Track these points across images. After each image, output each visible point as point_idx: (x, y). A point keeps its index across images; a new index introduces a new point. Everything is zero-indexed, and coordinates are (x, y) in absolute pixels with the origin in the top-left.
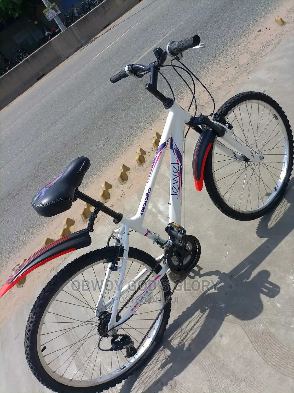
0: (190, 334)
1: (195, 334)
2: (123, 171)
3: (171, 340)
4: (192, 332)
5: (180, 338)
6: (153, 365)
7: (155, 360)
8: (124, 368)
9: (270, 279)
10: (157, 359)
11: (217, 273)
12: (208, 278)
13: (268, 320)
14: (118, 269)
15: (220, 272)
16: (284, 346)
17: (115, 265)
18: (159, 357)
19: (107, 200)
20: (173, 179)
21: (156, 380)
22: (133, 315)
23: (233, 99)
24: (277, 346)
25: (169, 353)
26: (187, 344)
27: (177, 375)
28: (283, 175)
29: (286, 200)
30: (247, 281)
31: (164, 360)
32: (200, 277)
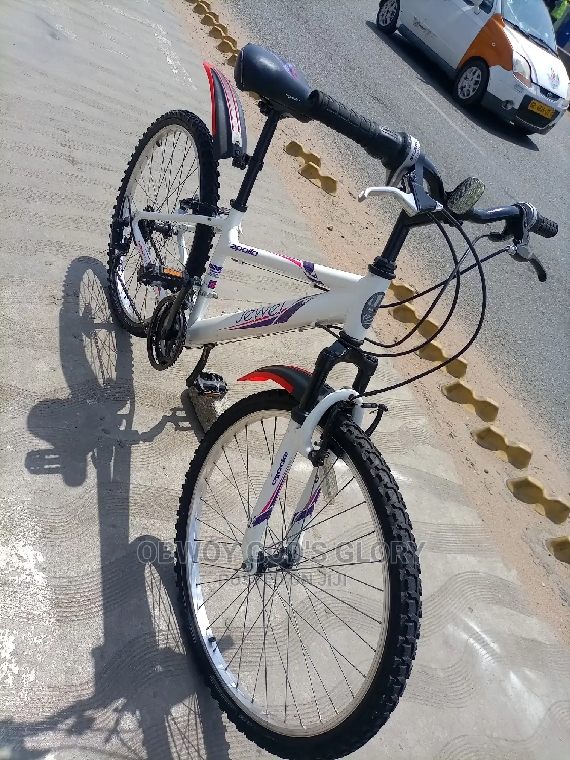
4: (95, 354)
5: (103, 341)
7: (103, 307)
9: (59, 477)
15: (145, 441)
18: (103, 312)
21: (80, 295)
25: (98, 321)
26: (85, 340)
27: (61, 310)
29: (178, 651)
30: (91, 454)
31: (93, 313)
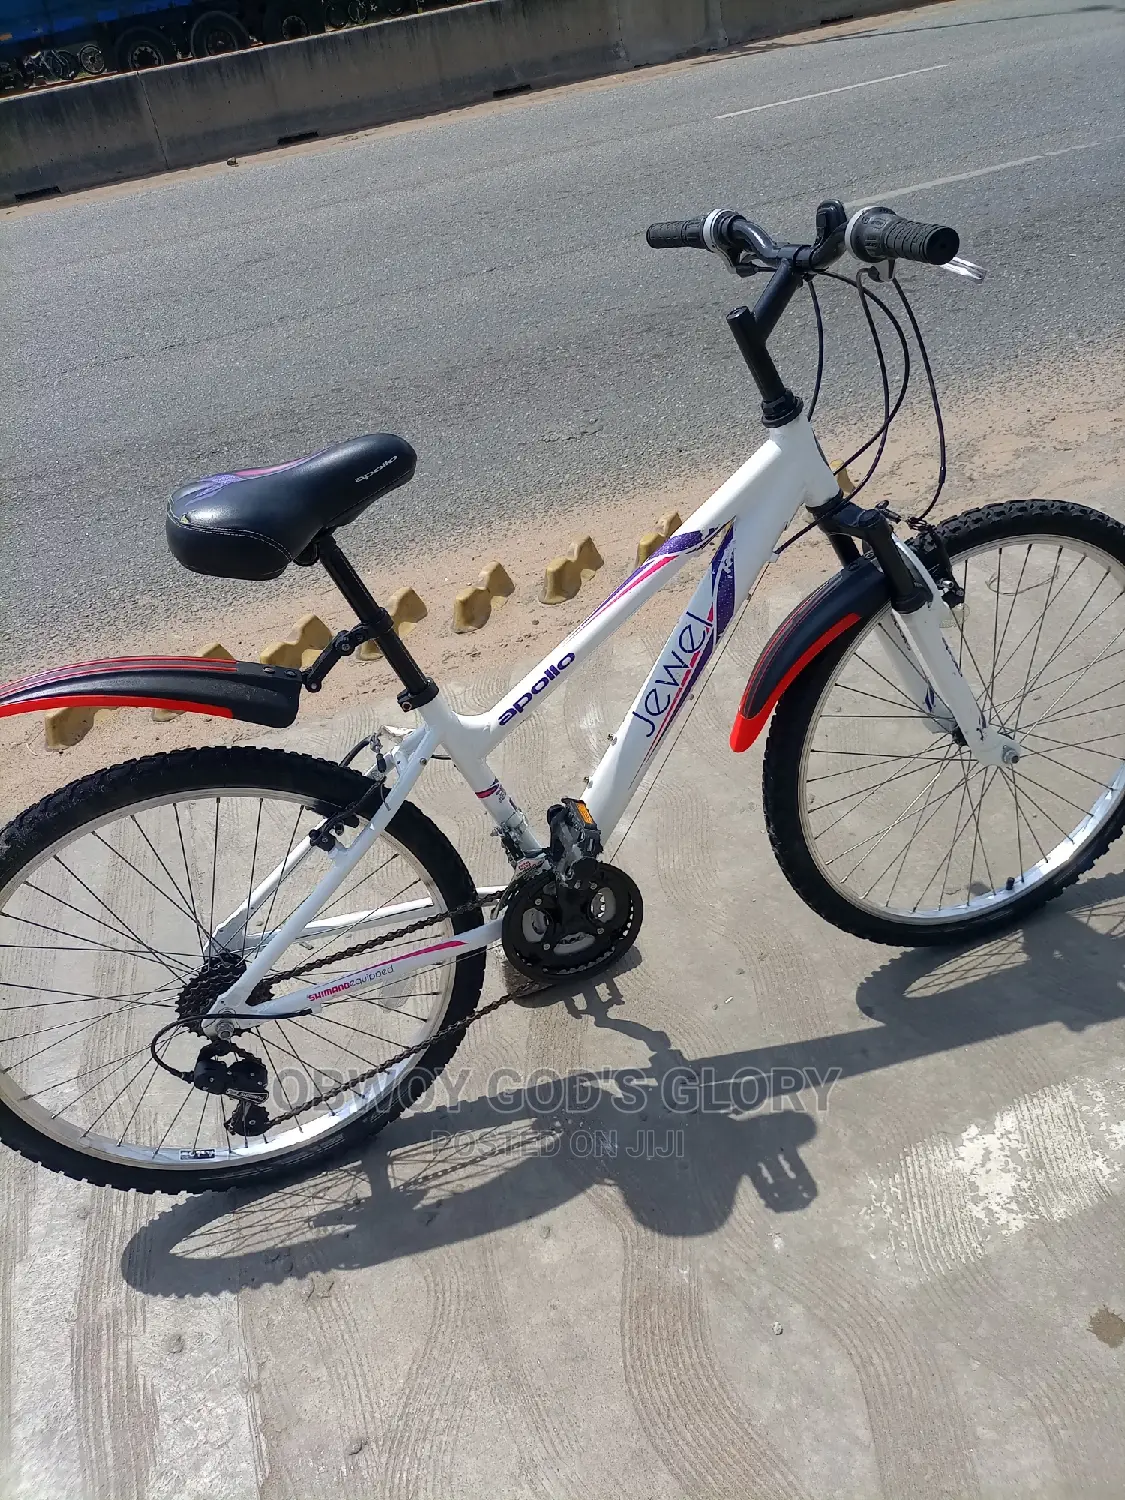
0: (461, 1173)
1: (476, 1182)
2: (574, 558)
3: (396, 1158)
4: (470, 1170)
5: (425, 1165)
6: (296, 1199)
7: (312, 1190)
8: (206, 1156)
9: (804, 1152)
10: (320, 1187)
11: (657, 1040)
12: (621, 1039)
13: (715, 1268)
14: (335, 851)
15: (668, 1043)
16: (713, 1367)
17: (333, 832)
18: (329, 1188)
19: (471, 628)
20: (666, 667)
21: (280, 1246)
22: (309, 1012)
23: (1023, 509)
24: (690, 1357)
25: (364, 1190)
26: (433, 1198)
27: (349, 1267)
28: (1062, 854)
29: (1022, 940)
31: (338, 1206)
32: (598, 1024)
